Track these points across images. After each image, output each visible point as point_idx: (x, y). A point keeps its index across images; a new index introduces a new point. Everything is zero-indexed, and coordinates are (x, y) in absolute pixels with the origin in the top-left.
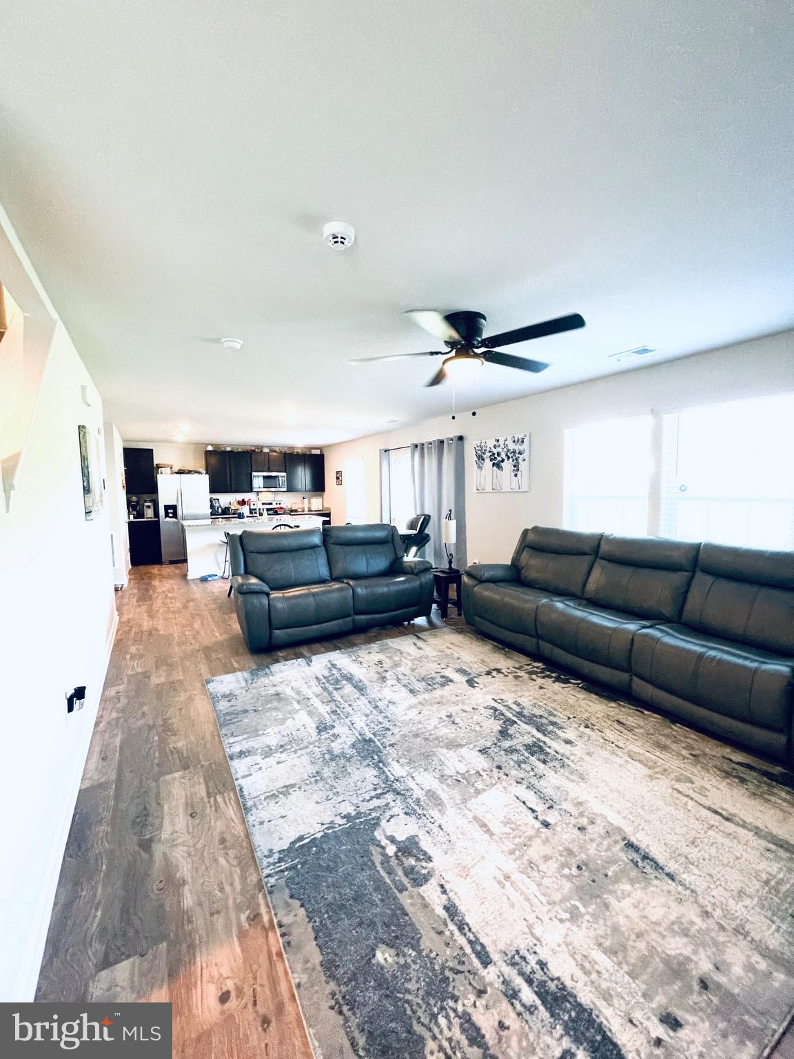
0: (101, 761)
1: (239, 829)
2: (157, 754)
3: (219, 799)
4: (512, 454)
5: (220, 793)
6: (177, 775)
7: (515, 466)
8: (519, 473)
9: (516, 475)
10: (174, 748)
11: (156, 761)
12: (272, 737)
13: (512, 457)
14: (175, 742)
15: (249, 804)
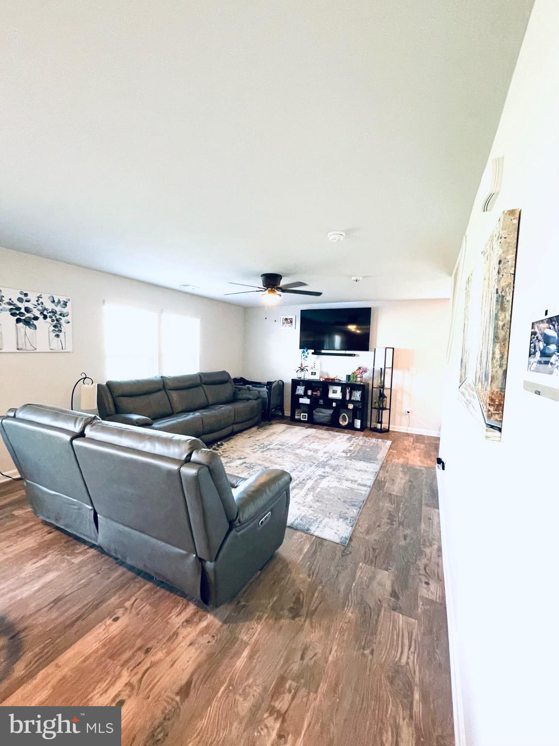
0: (431, 518)
1: (381, 471)
2: (401, 506)
3: (383, 480)
4: (51, 314)
5: (381, 481)
6: (395, 493)
7: (55, 326)
8: (61, 334)
9: (58, 336)
10: (392, 504)
11: (402, 503)
12: (346, 484)
13: (51, 317)
14: (391, 507)
15: (375, 473)
